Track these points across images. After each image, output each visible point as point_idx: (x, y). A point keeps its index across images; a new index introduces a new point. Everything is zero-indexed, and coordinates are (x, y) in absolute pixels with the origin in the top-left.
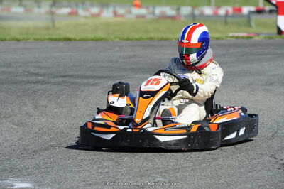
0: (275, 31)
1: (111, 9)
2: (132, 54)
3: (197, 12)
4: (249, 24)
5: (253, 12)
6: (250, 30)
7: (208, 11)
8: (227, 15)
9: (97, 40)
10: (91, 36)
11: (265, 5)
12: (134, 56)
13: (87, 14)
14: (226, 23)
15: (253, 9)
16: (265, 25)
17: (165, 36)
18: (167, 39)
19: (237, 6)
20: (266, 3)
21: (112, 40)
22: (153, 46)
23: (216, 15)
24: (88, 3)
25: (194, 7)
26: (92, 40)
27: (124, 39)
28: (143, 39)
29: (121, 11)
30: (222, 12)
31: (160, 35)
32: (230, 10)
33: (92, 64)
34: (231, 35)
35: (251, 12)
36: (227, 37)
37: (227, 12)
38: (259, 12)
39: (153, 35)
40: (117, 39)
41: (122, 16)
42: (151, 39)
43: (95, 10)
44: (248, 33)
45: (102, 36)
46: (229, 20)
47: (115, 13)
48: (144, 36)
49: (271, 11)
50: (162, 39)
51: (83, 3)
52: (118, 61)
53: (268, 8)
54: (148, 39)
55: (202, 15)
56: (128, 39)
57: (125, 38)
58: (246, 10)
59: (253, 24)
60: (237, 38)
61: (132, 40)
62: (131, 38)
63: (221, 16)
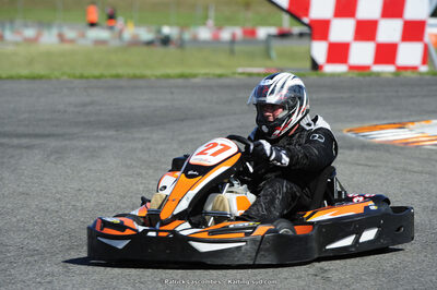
0: (308, 65)
1: (55, 31)
2: (88, 100)
3: (187, 36)
4: (267, 54)
5: (274, 36)
6: (269, 63)
7: (204, 34)
8: (233, 41)
9: (33, 78)
10: (25, 72)
11: (291, 25)
12: (92, 103)
13: (18, 38)
14: (232, 52)
15: (273, 30)
16: (293, 56)
17: (138, 72)
18: (142, 77)
19: (249, 26)
20: (294, 22)
21: (57, 79)
22: (121, 88)
23: (216, 40)
24: (18, 22)
25: (183, 28)
26: (26, 78)
27: (75, 77)
28: (106, 77)
29: (70, 34)
30: (226, 35)
31: (131, 71)
32: (239, 32)
33: (26, 115)
34: (240, 70)
35: (270, 36)
36: (234, 73)
37: (234, 36)
38: (283, 35)
39: (120, 71)
40: (65, 78)
41: (72, 41)
42: (118, 77)
43: (30, 33)
44: (267, 68)
45: (42, 73)
46: (237, 48)
47: (62, 38)
48: (106, 73)
49: (301, 35)
50: (135, 77)
51: (12, 22)
52: (65, 111)
53: (297, 29)
54: (113, 77)
55: (195, 40)
56: (82, 77)
57: (78, 74)
58: (262, 33)
59: (273, 54)
60: (250, 75)
61: (87, 78)
62: (86, 74)
63: (223, 43)
